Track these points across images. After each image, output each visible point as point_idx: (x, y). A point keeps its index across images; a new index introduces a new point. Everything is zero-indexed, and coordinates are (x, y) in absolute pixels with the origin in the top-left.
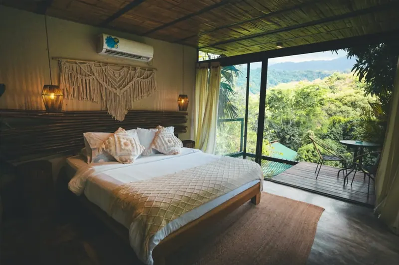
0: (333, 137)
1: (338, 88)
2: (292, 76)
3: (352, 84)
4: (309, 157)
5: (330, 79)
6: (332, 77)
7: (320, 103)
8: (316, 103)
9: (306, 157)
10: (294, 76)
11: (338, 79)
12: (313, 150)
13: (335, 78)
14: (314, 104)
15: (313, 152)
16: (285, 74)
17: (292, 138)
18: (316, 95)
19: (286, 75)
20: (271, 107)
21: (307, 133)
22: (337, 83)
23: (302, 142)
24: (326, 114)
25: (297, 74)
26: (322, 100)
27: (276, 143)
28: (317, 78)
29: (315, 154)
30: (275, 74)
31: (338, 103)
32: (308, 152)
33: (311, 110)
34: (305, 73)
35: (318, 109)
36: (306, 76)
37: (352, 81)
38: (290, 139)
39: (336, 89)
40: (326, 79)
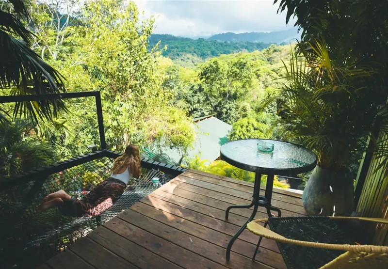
0: (267, 110)
1: (275, 60)
2: (233, 48)
3: (287, 57)
4: (243, 132)
5: (268, 50)
6: (270, 49)
7: (256, 74)
8: (252, 74)
9: (240, 133)
10: (235, 48)
11: (275, 51)
12: (247, 125)
13: (272, 50)
14: (250, 75)
15: (247, 127)
16: (227, 45)
17: (229, 111)
18: (252, 66)
19: (228, 47)
20: (207, 79)
21: (243, 105)
22: (274, 55)
23: (239, 116)
24: (263, 85)
25: (237, 45)
26: (258, 70)
27: (212, 117)
28: (256, 50)
29: (248, 128)
30: (217, 44)
31: (274, 74)
32: (242, 127)
33: (247, 81)
34: (246, 45)
35: (254, 81)
36: (246, 48)
37: (287, 53)
38: (227, 113)
39: (274, 61)
40: (264, 50)
